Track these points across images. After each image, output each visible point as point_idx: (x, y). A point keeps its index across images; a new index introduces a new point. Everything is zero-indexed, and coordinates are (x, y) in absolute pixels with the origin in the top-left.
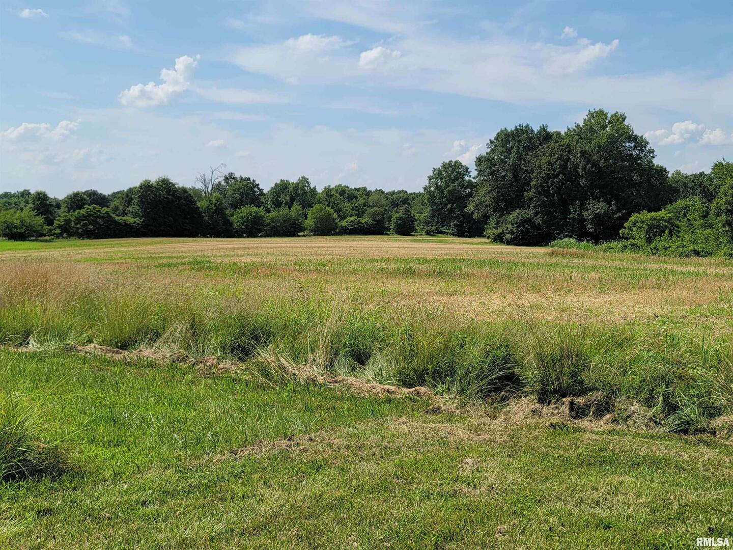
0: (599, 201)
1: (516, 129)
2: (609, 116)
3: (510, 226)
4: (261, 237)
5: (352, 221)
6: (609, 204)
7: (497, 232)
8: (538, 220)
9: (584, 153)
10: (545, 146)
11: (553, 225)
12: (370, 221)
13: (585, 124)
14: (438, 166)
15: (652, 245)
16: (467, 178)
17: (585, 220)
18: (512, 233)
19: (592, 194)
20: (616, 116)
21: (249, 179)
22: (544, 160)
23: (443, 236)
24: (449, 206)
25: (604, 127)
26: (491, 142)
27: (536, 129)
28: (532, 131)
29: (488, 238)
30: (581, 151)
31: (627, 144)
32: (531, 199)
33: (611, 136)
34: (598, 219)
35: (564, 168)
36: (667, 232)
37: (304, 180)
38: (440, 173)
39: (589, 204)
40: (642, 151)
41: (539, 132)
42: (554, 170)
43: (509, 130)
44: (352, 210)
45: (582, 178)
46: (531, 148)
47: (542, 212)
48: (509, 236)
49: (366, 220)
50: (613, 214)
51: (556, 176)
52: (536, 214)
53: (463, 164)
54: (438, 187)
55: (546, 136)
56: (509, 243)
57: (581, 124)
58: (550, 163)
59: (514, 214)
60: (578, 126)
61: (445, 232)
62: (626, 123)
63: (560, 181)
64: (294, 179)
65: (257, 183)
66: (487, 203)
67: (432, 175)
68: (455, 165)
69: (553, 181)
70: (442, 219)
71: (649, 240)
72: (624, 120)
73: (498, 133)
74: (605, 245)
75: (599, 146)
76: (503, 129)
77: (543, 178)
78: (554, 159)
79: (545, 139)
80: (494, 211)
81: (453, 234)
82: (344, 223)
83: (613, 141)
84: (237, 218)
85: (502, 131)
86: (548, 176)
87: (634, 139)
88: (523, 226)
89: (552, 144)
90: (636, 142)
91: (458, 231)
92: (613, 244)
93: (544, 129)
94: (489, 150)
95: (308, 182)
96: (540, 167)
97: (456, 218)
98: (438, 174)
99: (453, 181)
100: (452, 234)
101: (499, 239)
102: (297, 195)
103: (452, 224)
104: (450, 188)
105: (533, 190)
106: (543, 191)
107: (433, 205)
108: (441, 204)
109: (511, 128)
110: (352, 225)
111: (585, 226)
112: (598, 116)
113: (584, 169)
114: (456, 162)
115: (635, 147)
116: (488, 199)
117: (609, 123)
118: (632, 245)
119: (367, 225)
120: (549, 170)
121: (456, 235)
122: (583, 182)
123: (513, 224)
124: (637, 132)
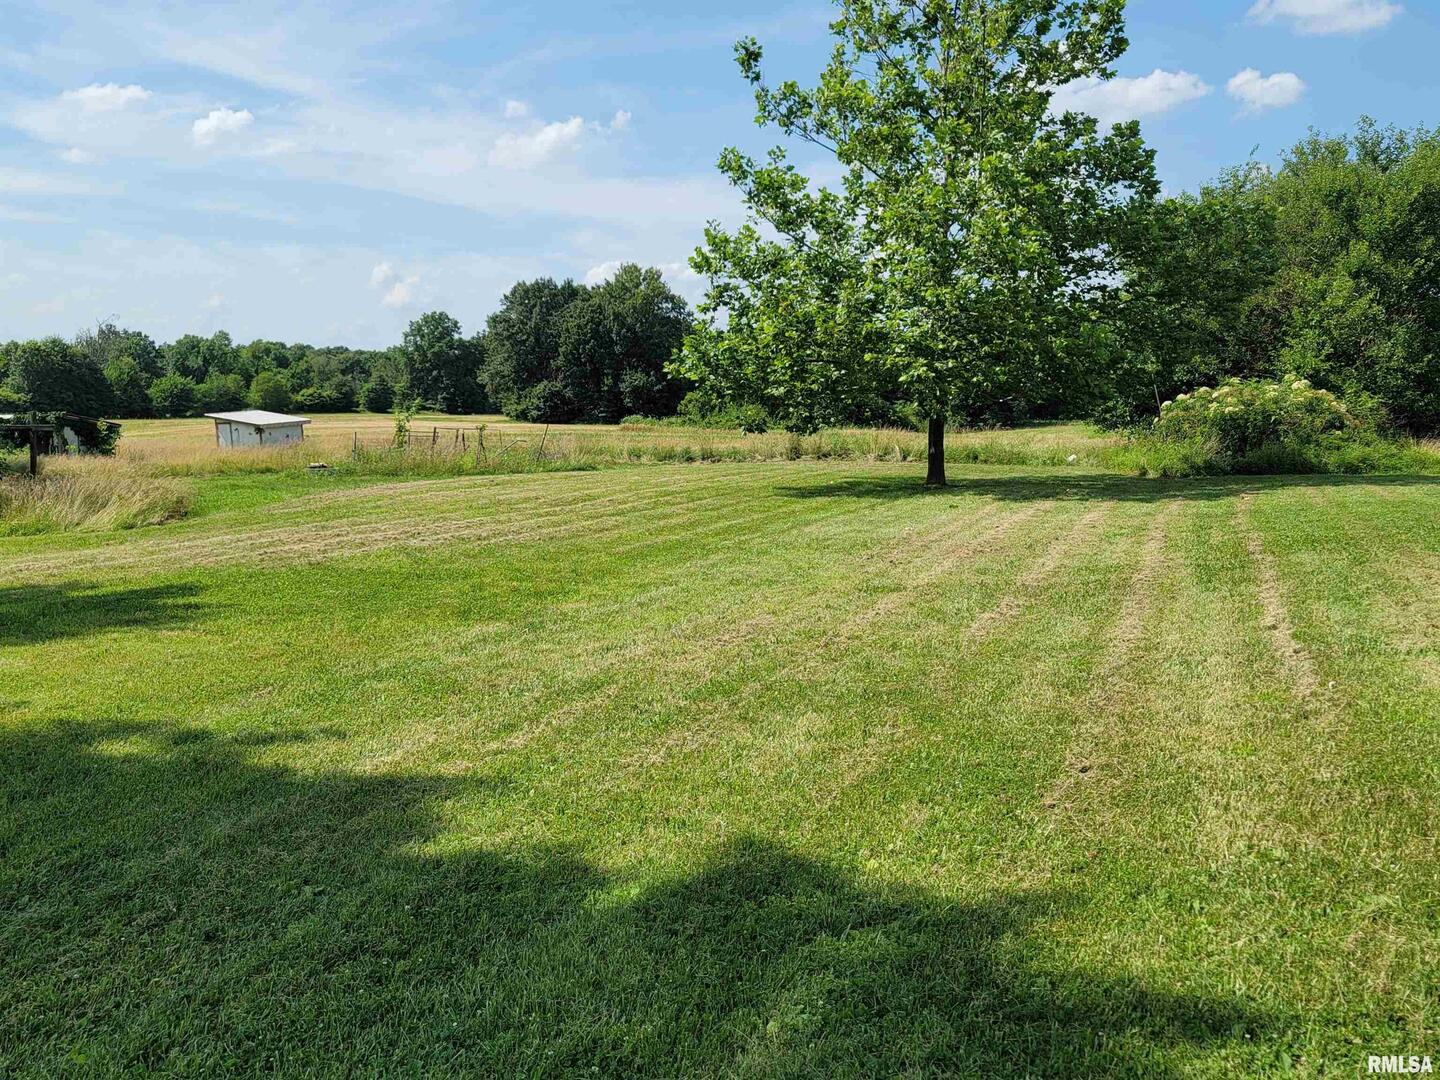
0: (636, 372)
1: (537, 283)
2: (643, 271)
3: (535, 401)
4: (191, 416)
5: (311, 395)
6: (648, 374)
7: (520, 408)
8: (569, 393)
9: (617, 316)
10: (572, 305)
11: (585, 398)
12: (335, 394)
13: (617, 280)
14: (418, 318)
15: (706, 420)
16: (456, 336)
17: (622, 393)
18: (538, 408)
19: (629, 365)
20: (651, 272)
21: (139, 334)
22: (572, 324)
23: (429, 413)
24: (435, 373)
25: (637, 286)
26: (506, 297)
27: (560, 284)
28: (556, 286)
29: (508, 415)
30: (614, 313)
31: (664, 305)
32: (558, 369)
33: (646, 297)
34: (636, 391)
35: (595, 332)
36: (717, 409)
37: (224, 336)
38: (420, 329)
39: (626, 375)
40: (681, 314)
41: (563, 288)
42: (585, 335)
43: (528, 283)
44: (291, 377)
45: (616, 345)
46: (557, 306)
47: (573, 384)
48: (535, 413)
49: (328, 392)
50: (653, 386)
51: (588, 342)
52: (565, 387)
53: (451, 317)
54: (418, 348)
55: (571, 292)
56: (535, 421)
57: (612, 280)
58: (579, 326)
59: (541, 387)
60: (608, 283)
61: (430, 408)
62: (662, 280)
63: (593, 348)
64: (208, 334)
65: (151, 339)
66: (506, 373)
67: (408, 330)
68: (440, 318)
69: (584, 348)
70: (425, 390)
71: (703, 417)
72: (659, 277)
73: (515, 287)
74: (665, 420)
75: (634, 308)
76: (521, 282)
77: (572, 344)
78: (583, 321)
79: (570, 296)
80: (515, 383)
81: (442, 411)
82: (299, 398)
83: (649, 301)
84: (156, 391)
85: (519, 284)
86: (579, 342)
87: (671, 299)
88: (551, 400)
89: (579, 302)
90: (672, 302)
91: (448, 406)
92: (673, 419)
93: (569, 284)
94: (505, 307)
95: (228, 339)
96: (567, 330)
97: (444, 389)
98: (417, 330)
99: (439, 340)
100: (438, 410)
101: (522, 416)
102: (214, 357)
103: (439, 397)
104: (436, 349)
105: (561, 357)
106: (574, 359)
107: (411, 374)
108: (422, 370)
109: (530, 281)
110: (311, 400)
111: (622, 400)
112: (631, 271)
113: (618, 334)
114: (441, 314)
115: (673, 309)
116: (507, 369)
117: (644, 280)
118: (690, 420)
119: (331, 399)
120: (579, 335)
121: (446, 412)
122: (617, 349)
123: (539, 399)
124: (675, 291)
